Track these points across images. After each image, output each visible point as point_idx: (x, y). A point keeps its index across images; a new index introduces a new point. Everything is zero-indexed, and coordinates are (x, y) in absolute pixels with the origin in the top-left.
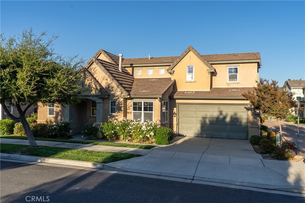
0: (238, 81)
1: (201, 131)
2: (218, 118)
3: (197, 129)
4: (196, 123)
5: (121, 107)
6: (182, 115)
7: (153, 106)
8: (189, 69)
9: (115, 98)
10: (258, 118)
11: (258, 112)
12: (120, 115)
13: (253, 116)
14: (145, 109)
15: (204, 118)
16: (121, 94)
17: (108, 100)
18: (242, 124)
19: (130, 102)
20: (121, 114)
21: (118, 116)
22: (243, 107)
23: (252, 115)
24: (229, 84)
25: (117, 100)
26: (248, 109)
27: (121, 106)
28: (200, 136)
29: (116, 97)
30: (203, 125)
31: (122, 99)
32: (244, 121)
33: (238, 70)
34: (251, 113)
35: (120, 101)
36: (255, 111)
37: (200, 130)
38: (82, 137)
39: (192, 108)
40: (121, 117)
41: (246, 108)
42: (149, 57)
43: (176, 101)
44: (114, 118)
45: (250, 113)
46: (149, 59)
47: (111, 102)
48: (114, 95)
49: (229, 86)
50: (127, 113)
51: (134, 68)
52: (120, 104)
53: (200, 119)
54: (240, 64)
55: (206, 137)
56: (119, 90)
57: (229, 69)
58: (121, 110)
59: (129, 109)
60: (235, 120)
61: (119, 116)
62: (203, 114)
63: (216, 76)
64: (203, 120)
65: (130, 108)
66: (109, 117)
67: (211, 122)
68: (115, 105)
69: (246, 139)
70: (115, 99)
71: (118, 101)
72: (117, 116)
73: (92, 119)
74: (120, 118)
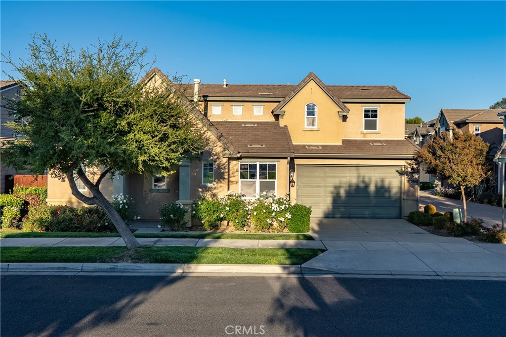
0: (377, 130)
1: (333, 208)
2: (358, 187)
3: (326, 204)
4: (325, 196)
5: (224, 173)
6: (303, 183)
7: (276, 171)
8: (308, 109)
9: (212, 158)
10: (417, 186)
11: (416, 178)
12: (221, 186)
13: (410, 184)
14: (263, 175)
15: (337, 188)
16: (223, 151)
17: (198, 162)
18: (392, 195)
19: (235, 165)
20: (224, 185)
21: (217, 189)
22: (393, 170)
23: (409, 181)
24: (364, 134)
25: (215, 162)
26: (401, 173)
27: (223, 171)
28: (331, 216)
29: (215, 155)
30: (336, 199)
31: (225, 160)
32: (395, 190)
33: (378, 113)
34: (408, 179)
35: (222, 162)
36: (413, 176)
37: (331, 207)
38: (159, 226)
39: (319, 172)
40: (224, 190)
41: (398, 171)
42: (225, 83)
43: (294, 161)
44: (210, 192)
45: (405, 179)
46: (225, 86)
47: (204, 164)
48: (209, 153)
49: (365, 137)
50: (230, 184)
51: (209, 103)
52: (222, 168)
53: (332, 189)
54: (381, 105)
55: (340, 218)
56: (220, 144)
57: (365, 111)
58: (224, 178)
59: (234, 177)
60: (382, 190)
61: (220, 189)
62: (336, 181)
63: (346, 121)
64: (335, 191)
65: (236, 174)
66: (200, 190)
67: (349, 194)
68: (211, 170)
69: (400, 217)
70: (212, 160)
71: (218, 162)
72: (215, 188)
73: (154, 193)
74: (220, 191)
